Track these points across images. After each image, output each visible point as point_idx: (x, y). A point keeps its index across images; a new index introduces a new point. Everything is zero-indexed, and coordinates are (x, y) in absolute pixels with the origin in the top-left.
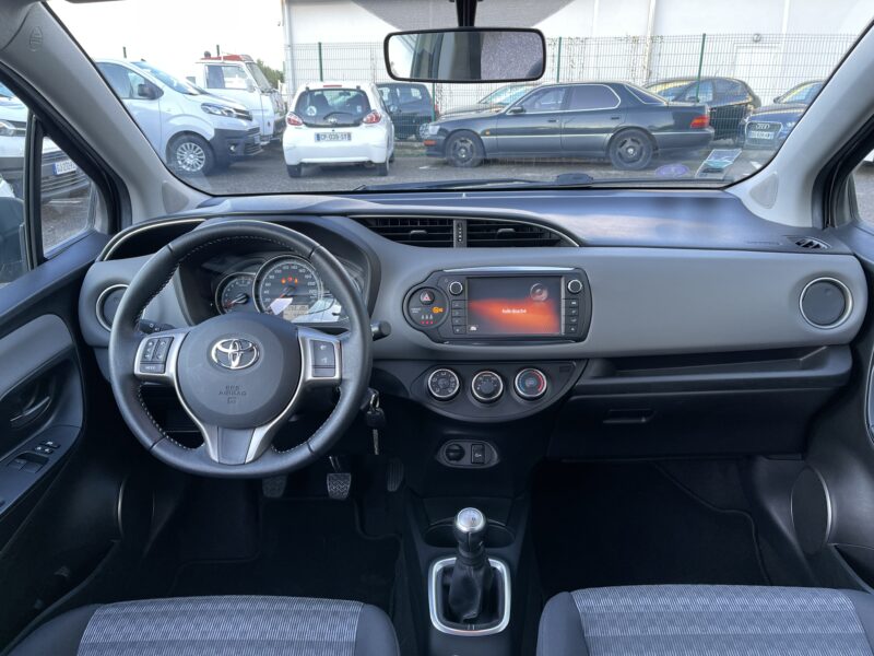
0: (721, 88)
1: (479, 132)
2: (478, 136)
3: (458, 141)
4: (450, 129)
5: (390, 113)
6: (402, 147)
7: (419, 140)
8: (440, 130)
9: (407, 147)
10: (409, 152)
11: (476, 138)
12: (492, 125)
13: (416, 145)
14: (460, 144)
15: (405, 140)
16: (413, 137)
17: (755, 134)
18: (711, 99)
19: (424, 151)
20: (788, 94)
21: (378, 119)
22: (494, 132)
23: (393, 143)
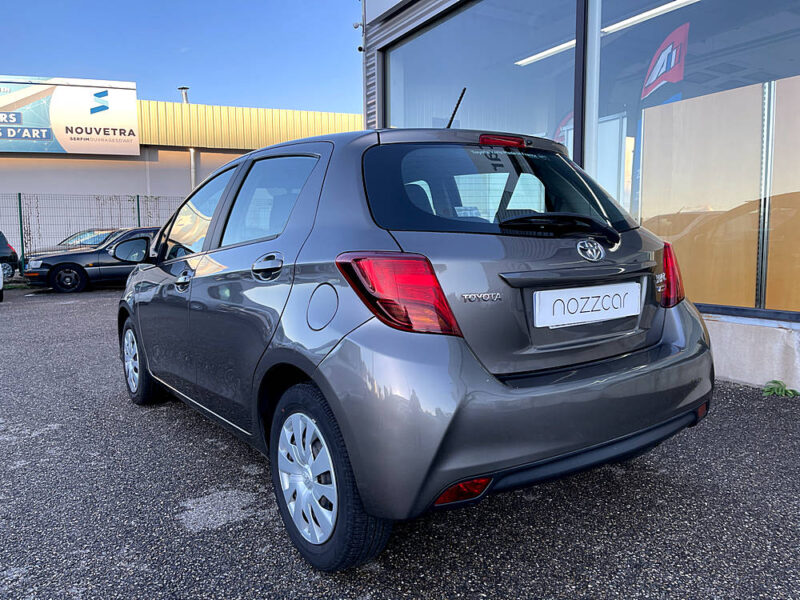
1: (83, 265)
3: (62, 272)
11: (81, 269)
14: (64, 275)
22: (95, 265)
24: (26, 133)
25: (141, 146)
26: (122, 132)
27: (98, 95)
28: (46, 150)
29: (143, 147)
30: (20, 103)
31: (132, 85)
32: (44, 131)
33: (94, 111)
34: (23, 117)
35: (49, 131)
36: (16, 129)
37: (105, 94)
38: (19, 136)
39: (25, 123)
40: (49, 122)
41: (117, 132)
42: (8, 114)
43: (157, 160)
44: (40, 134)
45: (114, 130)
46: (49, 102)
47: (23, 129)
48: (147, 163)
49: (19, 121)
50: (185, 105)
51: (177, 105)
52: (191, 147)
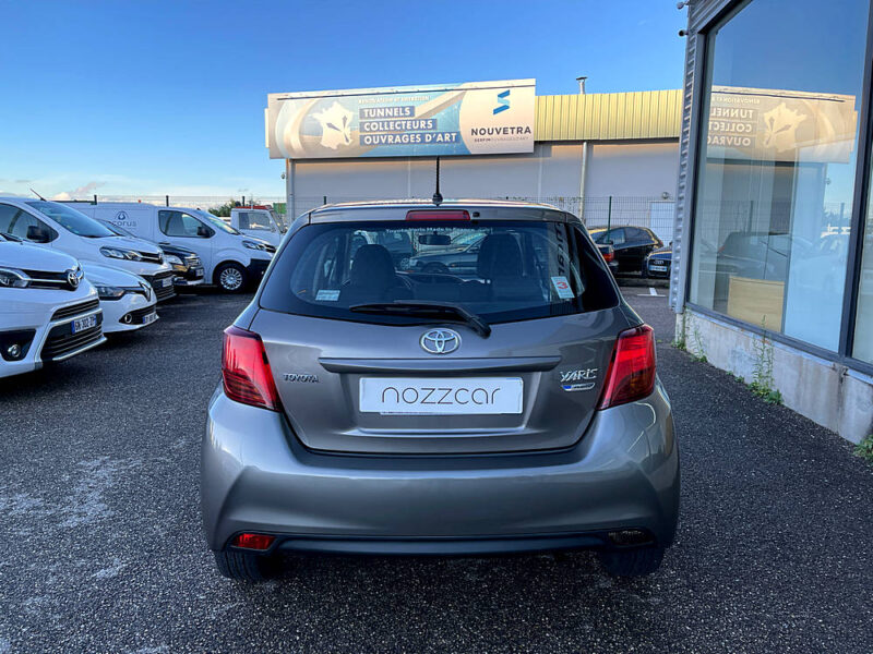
0: (631, 234)
1: (447, 264)
2: (446, 267)
4: (425, 262)
8: (418, 262)
12: (457, 260)
17: (653, 268)
18: (623, 241)
24: (440, 138)
25: (536, 142)
26: (519, 130)
27: (501, 96)
28: (455, 153)
29: (537, 143)
30: (437, 109)
31: (532, 81)
32: (454, 135)
33: (496, 111)
34: (438, 122)
35: (458, 134)
36: (432, 134)
37: (507, 93)
38: (434, 141)
39: (440, 128)
40: (458, 126)
41: (515, 130)
42: (426, 121)
43: (549, 156)
44: (451, 137)
45: (512, 128)
46: (459, 106)
47: (437, 134)
48: (541, 159)
49: (434, 128)
50: (581, 95)
51: (574, 97)
52: (584, 141)
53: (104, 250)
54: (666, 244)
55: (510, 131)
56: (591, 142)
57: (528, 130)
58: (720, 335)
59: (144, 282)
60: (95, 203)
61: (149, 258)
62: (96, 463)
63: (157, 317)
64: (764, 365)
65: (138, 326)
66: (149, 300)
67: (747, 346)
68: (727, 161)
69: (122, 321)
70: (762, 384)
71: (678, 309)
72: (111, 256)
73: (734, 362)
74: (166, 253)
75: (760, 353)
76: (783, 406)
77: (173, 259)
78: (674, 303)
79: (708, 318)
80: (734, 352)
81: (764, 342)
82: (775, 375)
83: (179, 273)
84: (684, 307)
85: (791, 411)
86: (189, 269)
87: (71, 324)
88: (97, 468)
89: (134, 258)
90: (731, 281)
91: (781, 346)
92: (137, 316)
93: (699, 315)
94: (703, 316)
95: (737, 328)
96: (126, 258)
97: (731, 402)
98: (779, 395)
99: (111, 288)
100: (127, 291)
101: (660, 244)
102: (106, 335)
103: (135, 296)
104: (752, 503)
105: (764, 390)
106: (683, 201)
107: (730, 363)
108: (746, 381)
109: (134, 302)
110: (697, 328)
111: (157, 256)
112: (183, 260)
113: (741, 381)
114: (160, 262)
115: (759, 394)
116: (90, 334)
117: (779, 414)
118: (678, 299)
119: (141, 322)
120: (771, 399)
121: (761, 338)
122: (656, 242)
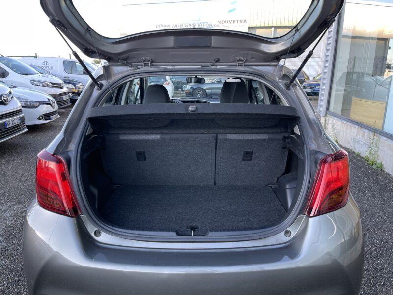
1: (205, 88)
2: (204, 90)
3: (197, 91)
4: (194, 87)
5: (172, 81)
6: (177, 93)
7: (183, 91)
8: (191, 87)
9: (178, 94)
10: (179, 95)
11: (204, 91)
12: (210, 86)
13: (182, 93)
14: (198, 93)
15: (177, 91)
16: (180, 90)
19: (185, 95)
20: (318, 76)
21: (169, 83)
22: (211, 89)
23: (173, 92)
25: (249, 27)
26: (241, 21)
41: (239, 21)
52: (272, 27)
53: (32, 81)
54: (311, 78)
55: (236, 21)
56: (276, 27)
57: (245, 21)
58: (347, 130)
59: (51, 98)
60: (36, 57)
61: (55, 85)
62: (6, 207)
63: (59, 116)
64: (373, 148)
65: (48, 121)
66: (53, 108)
67: (363, 136)
68: (353, 37)
69: (39, 119)
70: (371, 158)
71: (322, 114)
72: (36, 85)
73: (354, 144)
74: (65, 82)
75: (372, 141)
76: (384, 171)
77: (70, 86)
78: (320, 111)
79: (340, 120)
80: (354, 139)
81: (374, 135)
82: (380, 154)
83: (73, 93)
84: (326, 113)
85: (389, 174)
86: (79, 91)
87: (5, 123)
88: (5, 211)
89: (48, 86)
90: (353, 100)
91: (385, 138)
92: (47, 116)
93: (335, 118)
94: (337, 119)
95: (357, 127)
96: (43, 86)
97: (355, 168)
98: (382, 165)
99: (33, 102)
100: (41, 103)
101: (308, 78)
102: (28, 127)
103: (46, 106)
104: (381, 241)
105: (373, 162)
106: (329, 57)
107: (352, 144)
108: (361, 155)
109: (45, 109)
110: (333, 125)
111: (60, 84)
112: (75, 86)
113: (358, 155)
114: (62, 88)
115: (370, 164)
116: (16, 128)
117: (383, 176)
118: (323, 109)
119: (50, 119)
120: (377, 167)
121: (372, 133)
122: (306, 77)
